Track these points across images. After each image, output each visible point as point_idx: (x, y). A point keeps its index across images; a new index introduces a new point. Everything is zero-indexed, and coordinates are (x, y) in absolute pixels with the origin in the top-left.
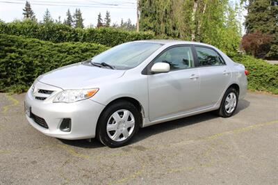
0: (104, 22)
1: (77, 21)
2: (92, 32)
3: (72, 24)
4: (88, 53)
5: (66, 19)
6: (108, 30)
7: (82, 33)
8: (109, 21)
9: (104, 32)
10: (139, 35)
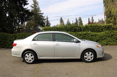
0: (91, 21)
1: (80, 22)
2: (86, 27)
3: (78, 23)
4: (86, 35)
5: (76, 22)
6: (93, 25)
7: (83, 27)
8: (93, 20)
9: (91, 26)
10: (106, 26)
